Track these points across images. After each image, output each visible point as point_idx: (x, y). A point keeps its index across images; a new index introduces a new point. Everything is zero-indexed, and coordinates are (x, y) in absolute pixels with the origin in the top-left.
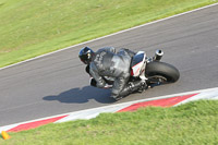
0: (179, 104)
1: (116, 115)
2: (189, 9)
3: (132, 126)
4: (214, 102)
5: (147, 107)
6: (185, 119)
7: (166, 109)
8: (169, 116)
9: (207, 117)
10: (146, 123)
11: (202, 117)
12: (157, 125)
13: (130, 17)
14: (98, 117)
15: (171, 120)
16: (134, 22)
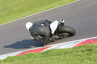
0: (43, 51)
1: (15, 57)
2: (46, 9)
3: (22, 62)
4: (58, 50)
5: (29, 53)
6: (45, 58)
7: (37, 53)
8: (39, 57)
9: (55, 57)
10: (28, 61)
11: (53, 57)
12: (33, 61)
13: (21, 13)
14: (7, 58)
15: (39, 59)
16: (22, 16)
